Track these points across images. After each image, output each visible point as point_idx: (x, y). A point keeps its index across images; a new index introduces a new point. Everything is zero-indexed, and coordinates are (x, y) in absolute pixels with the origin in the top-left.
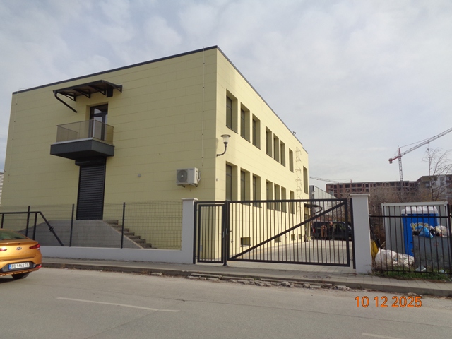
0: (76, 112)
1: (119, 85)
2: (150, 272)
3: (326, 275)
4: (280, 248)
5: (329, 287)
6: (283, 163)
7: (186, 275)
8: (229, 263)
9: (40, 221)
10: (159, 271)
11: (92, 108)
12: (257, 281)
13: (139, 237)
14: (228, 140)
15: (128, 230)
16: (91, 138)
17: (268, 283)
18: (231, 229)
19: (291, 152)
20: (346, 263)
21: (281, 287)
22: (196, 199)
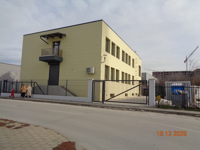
0: (48, 44)
1: (64, 34)
2: (76, 105)
3: (138, 107)
4: (127, 98)
5: (137, 110)
6: (129, 64)
7: (89, 106)
8: (105, 102)
9: (36, 85)
10: (80, 104)
11: (54, 43)
12: (113, 108)
13: (72, 93)
14: (106, 57)
15: (68, 90)
16: (54, 55)
17: (117, 109)
18: (105, 90)
19: (133, 60)
20: (146, 103)
21: (122, 110)
22: (93, 79)
